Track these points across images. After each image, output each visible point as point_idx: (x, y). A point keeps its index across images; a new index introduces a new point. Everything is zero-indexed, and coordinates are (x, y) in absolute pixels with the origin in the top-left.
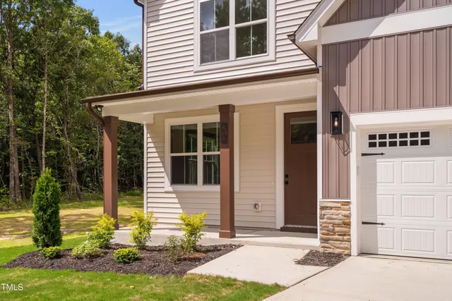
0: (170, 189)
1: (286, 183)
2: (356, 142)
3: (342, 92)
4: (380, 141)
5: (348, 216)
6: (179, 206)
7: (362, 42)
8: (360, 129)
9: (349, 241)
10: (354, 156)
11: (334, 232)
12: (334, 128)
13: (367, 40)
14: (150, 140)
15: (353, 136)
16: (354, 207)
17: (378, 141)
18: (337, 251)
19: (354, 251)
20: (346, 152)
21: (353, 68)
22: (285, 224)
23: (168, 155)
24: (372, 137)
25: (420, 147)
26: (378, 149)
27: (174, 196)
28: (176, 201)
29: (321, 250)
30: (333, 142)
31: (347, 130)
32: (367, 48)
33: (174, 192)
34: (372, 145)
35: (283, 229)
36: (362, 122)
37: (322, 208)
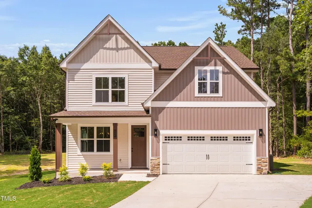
0: (81, 154)
1: (132, 151)
2: (162, 139)
3: (157, 123)
4: (168, 138)
5: (159, 162)
6: (85, 161)
7: (163, 108)
8: (163, 135)
9: (159, 170)
10: (161, 143)
11: (155, 167)
12: (155, 134)
13: (165, 108)
14: (69, 132)
15: (161, 137)
16: (161, 159)
17: (167, 139)
18: (156, 173)
19: (161, 173)
20: (159, 142)
21: (161, 116)
22: (132, 166)
23: (79, 139)
24: (166, 137)
25: (179, 141)
26: (167, 141)
27: (82, 157)
28: (84, 159)
29: (151, 173)
30: (155, 139)
31: (159, 135)
32: (165, 110)
33: (82, 155)
34: (166, 140)
35: (131, 169)
36: (163, 133)
37: (151, 160)
